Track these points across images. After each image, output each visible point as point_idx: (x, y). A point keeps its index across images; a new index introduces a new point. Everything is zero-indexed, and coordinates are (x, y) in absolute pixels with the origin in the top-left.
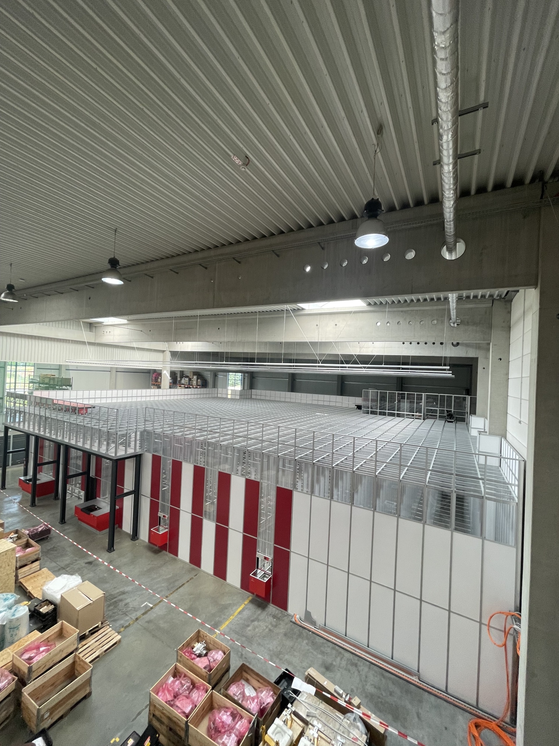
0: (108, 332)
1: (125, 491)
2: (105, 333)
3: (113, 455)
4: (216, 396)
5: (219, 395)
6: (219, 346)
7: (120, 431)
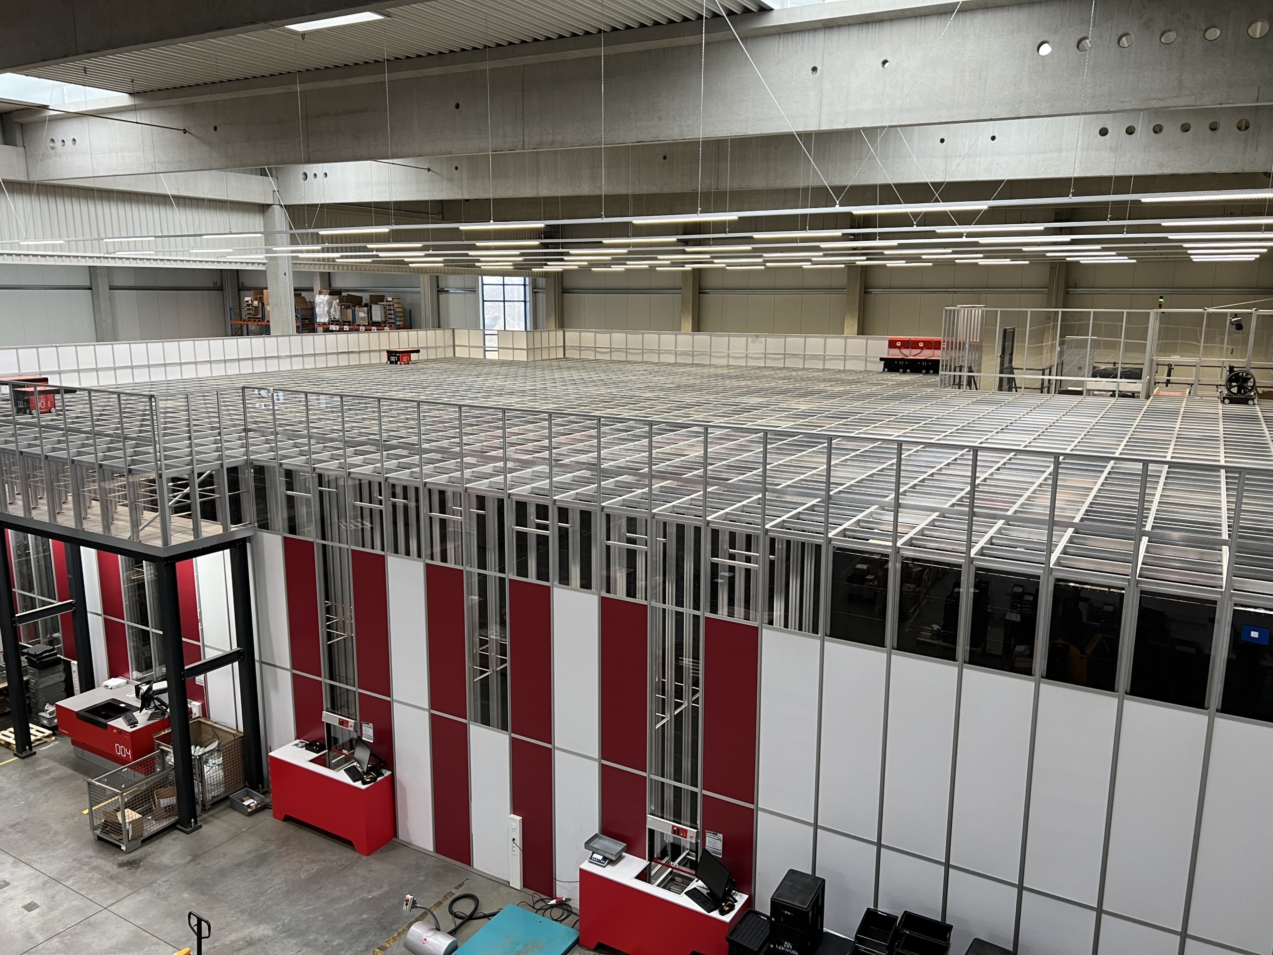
0: (69, 142)
1: (210, 654)
2: (58, 144)
3: (159, 543)
4: (450, 354)
5: (461, 353)
6: (451, 180)
7: (168, 467)
